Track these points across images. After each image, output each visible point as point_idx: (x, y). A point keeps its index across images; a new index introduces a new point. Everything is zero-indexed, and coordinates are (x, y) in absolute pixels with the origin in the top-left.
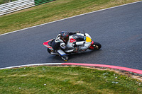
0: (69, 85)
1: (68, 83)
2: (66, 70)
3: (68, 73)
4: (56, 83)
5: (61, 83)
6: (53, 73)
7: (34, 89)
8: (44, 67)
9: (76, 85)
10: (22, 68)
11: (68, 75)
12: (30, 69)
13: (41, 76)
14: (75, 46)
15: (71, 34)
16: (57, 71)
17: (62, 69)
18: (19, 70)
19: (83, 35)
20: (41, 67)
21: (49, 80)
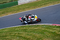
0: (55, 34)
1: (55, 33)
2: (54, 27)
3: (55, 28)
4: (50, 32)
5: (52, 33)
6: (48, 28)
7: (40, 34)
8: (45, 25)
9: (58, 34)
10: (35, 25)
11: (55, 30)
12: (39, 26)
13: (43, 29)
14: (31, 20)
15: (30, 15)
16: (50, 27)
17: (52, 27)
18: (34, 26)
19: (34, 15)
20: (43, 25)
21: (47, 31)
